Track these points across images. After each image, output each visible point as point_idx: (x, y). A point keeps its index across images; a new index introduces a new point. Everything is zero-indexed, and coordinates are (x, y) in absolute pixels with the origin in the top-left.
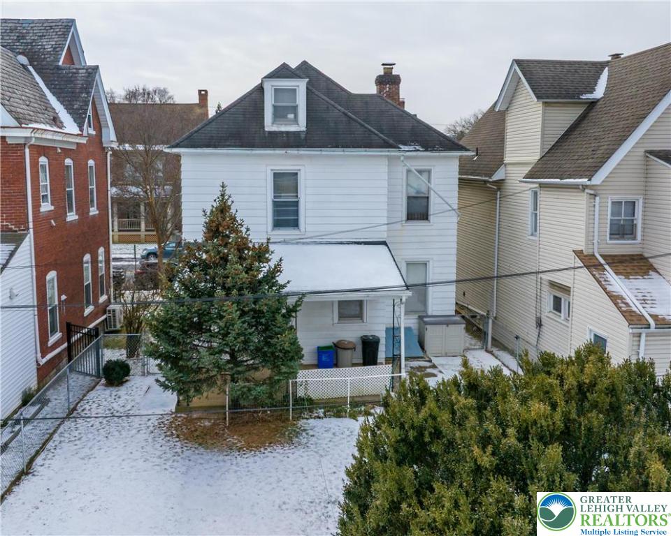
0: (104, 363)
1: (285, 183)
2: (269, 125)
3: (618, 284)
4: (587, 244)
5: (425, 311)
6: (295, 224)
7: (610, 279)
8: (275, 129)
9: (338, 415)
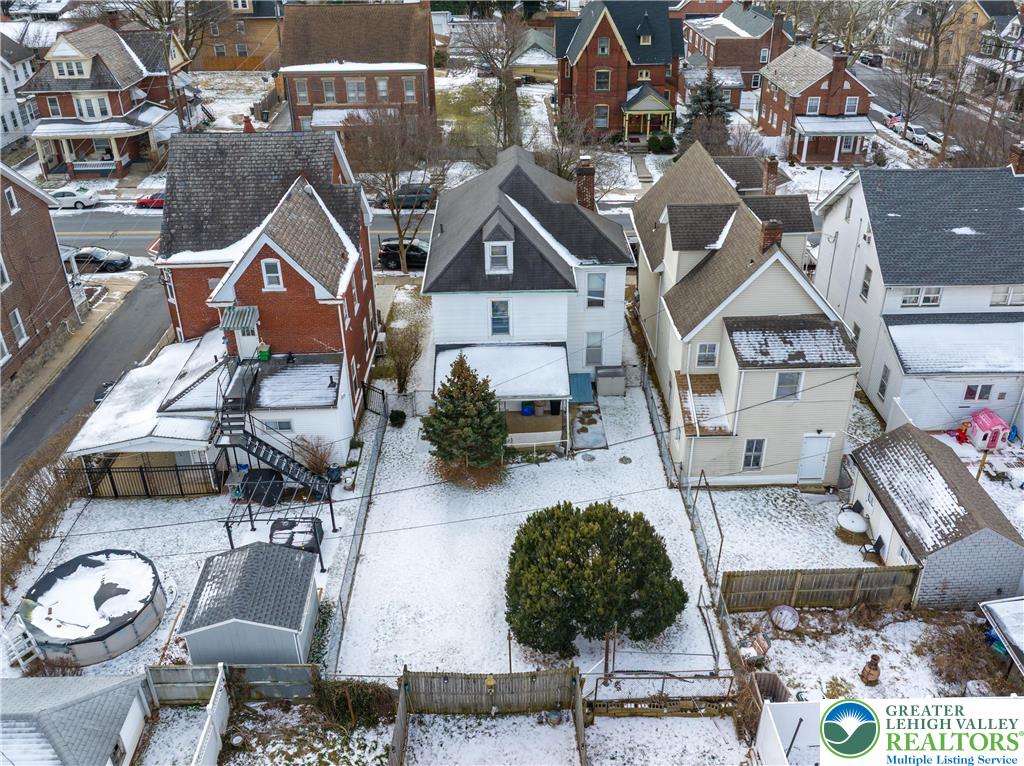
0: (390, 412)
1: (499, 309)
2: (489, 270)
3: (693, 402)
4: (683, 368)
5: (600, 362)
6: (506, 331)
7: (689, 398)
8: (492, 272)
9: (530, 461)
